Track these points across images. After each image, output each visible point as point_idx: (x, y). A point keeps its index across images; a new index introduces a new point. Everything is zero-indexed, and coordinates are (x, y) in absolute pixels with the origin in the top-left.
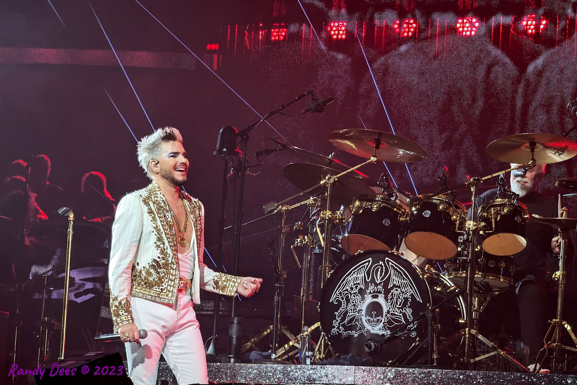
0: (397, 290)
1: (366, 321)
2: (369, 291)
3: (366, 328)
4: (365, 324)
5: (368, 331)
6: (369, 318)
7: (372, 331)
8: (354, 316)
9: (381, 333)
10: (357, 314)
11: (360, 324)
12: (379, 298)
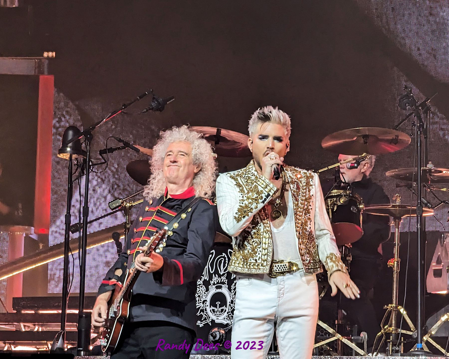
1: (211, 311)
2: (213, 282)
3: (211, 318)
4: (210, 314)
5: (213, 321)
6: (214, 308)
7: (217, 321)
8: (199, 306)
9: (225, 322)
10: (202, 305)
11: (205, 315)
12: (223, 288)
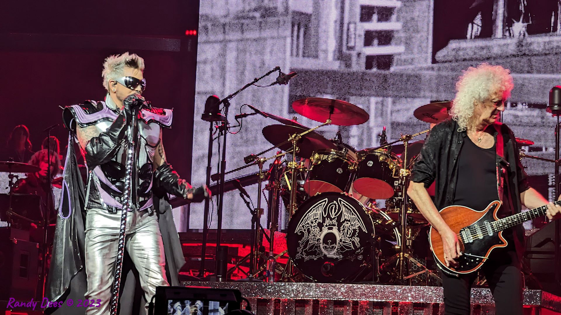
0: (347, 223)
1: (323, 247)
2: (325, 224)
3: (323, 253)
4: (323, 250)
5: (325, 256)
6: (326, 245)
7: (328, 256)
8: (314, 243)
9: (335, 257)
10: (316, 242)
11: (319, 250)
12: (334, 229)
